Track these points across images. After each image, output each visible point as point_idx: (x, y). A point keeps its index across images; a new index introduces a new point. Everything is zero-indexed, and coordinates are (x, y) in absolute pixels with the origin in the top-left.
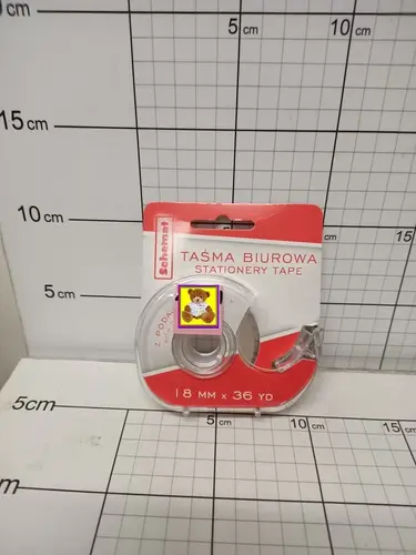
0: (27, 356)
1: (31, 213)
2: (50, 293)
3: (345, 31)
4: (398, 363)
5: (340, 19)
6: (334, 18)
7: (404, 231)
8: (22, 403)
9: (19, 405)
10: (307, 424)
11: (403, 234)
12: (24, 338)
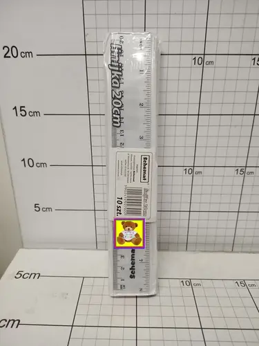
0: (23, 247)
1: (28, 162)
2: (37, 209)
3: (200, 62)
4: (242, 247)
5: (197, 57)
6: (194, 56)
7: (240, 169)
8: (20, 275)
9: (19, 276)
10: (190, 283)
11: (239, 170)
12: (21, 237)
